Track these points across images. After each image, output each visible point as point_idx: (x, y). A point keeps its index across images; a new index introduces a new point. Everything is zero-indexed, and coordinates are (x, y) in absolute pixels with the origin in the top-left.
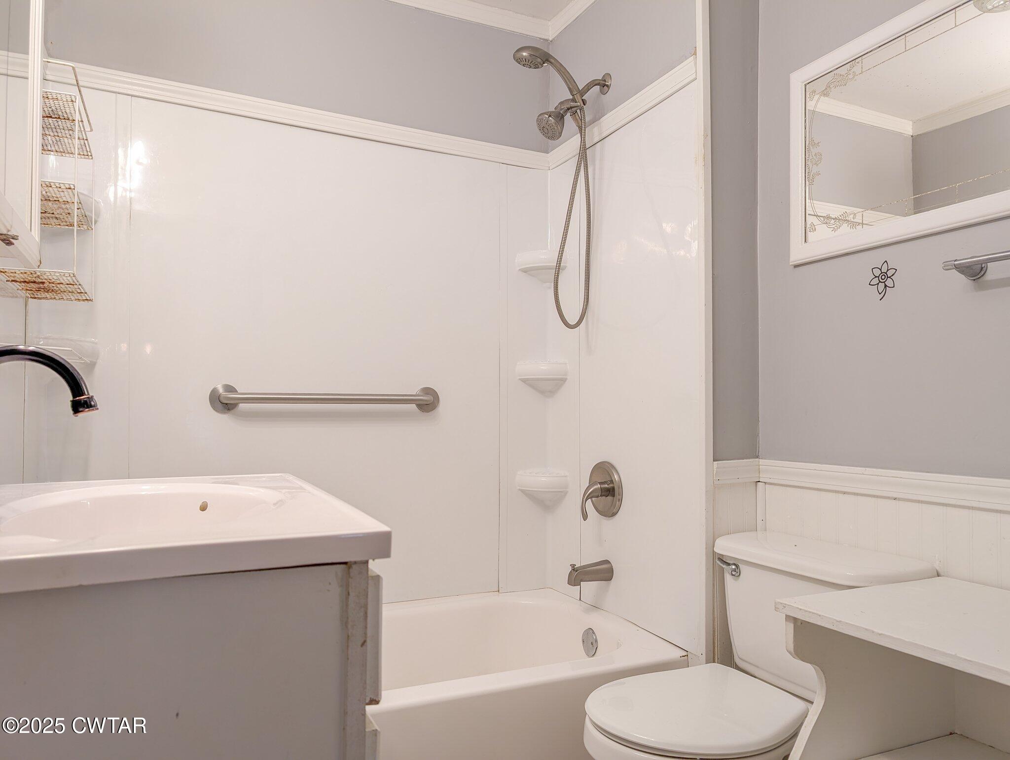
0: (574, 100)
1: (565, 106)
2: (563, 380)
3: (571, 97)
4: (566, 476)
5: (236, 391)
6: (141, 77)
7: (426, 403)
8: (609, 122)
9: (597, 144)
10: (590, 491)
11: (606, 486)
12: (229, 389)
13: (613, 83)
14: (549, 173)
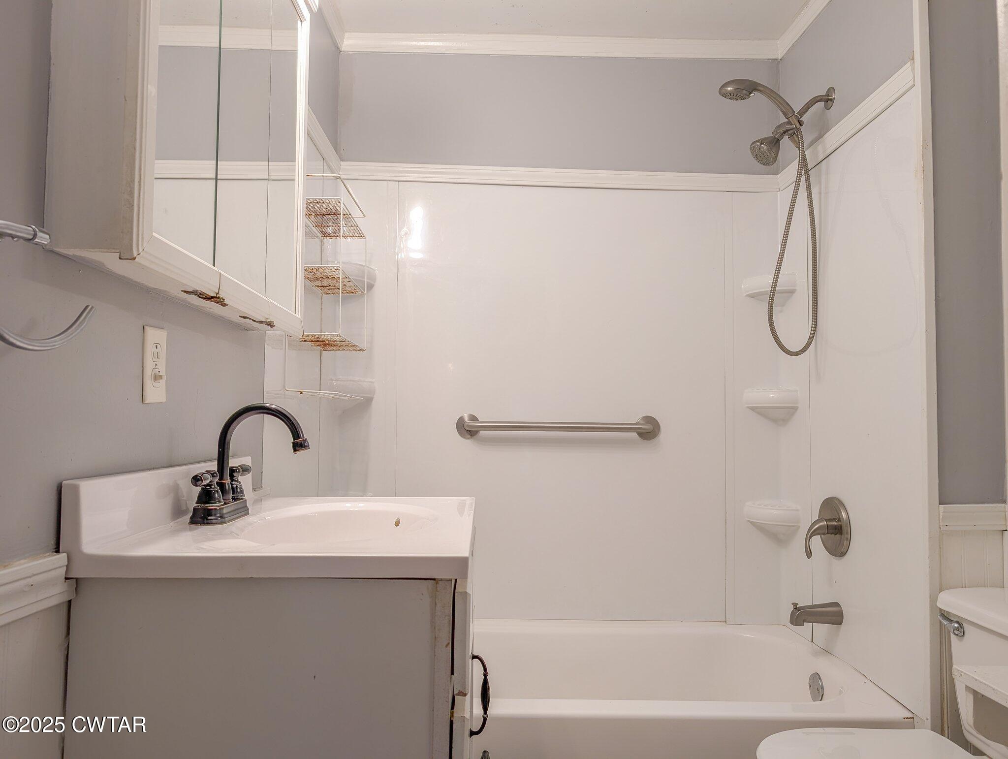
0: (789, 123)
1: (781, 130)
2: (795, 409)
3: (786, 120)
4: (797, 510)
5: (478, 420)
6: (405, 165)
7: (647, 431)
8: (832, 138)
9: (822, 162)
10: (814, 528)
11: (835, 523)
12: (473, 418)
13: (837, 96)
14: (779, 195)
